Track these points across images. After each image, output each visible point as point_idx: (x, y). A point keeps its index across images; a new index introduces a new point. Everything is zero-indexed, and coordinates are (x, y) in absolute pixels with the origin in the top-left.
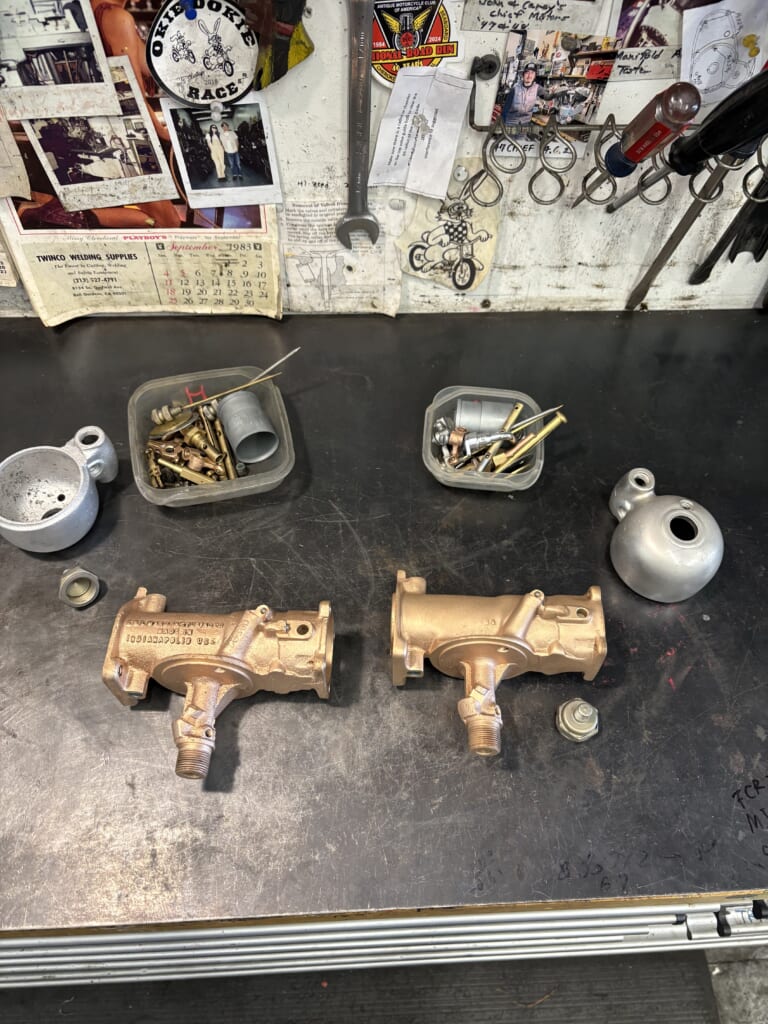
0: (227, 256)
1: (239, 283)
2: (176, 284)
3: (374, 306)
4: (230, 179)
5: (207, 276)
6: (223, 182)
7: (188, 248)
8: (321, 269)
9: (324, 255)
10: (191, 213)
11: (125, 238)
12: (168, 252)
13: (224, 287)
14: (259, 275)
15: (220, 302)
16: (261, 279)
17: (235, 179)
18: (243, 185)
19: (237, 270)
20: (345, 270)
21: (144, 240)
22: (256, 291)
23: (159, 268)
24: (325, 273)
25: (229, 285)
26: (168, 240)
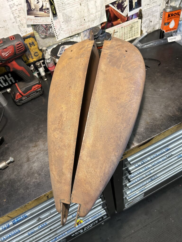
0: (132, 26)
1: (133, 32)
2: (123, 36)
3: (154, 29)
4: (135, 8)
5: (128, 32)
6: (134, 9)
7: (126, 26)
8: (146, 24)
9: (147, 20)
10: (128, 17)
11: (117, 27)
12: (123, 29)
13: (131, 34)
14: (137, 28)
15: (130, 37)
16: (137, 29)
17: (136, 7)
18: (137, 8)
19: (133, 29)
20: (150, 22)
21: (120, 27)
22: (136, 32)
23: (121, 33)
24: (147, 24)
25: (131, 33)
26: (124, 26)
